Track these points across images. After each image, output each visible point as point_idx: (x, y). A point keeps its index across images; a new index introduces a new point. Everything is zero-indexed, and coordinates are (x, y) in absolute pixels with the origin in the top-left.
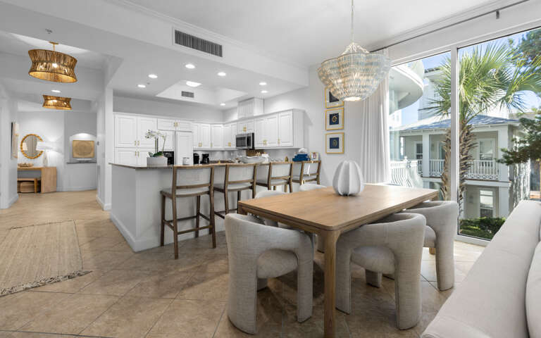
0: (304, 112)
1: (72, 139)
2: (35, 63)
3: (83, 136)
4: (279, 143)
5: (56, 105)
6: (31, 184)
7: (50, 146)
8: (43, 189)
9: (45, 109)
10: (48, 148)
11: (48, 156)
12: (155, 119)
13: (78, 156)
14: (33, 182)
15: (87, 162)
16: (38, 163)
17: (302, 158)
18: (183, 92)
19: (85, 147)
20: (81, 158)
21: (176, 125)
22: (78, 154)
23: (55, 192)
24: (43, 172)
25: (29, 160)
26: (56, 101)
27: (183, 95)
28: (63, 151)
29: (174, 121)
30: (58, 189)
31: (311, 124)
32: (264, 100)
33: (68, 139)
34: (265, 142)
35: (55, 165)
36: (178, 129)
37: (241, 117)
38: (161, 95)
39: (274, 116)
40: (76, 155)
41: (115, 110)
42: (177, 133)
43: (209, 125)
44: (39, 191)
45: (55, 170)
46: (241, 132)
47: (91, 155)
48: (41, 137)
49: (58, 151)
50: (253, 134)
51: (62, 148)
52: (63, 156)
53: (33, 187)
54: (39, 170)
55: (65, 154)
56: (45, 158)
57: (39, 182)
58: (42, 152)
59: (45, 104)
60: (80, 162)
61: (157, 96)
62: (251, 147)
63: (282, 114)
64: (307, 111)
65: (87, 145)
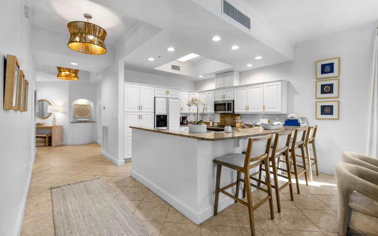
0: (288, 83)
1: (74, 103)
2: (74, 35)
3: (82, 102)
4: (264, 109)
5: (67, 76)
6: (44, 140)
7: (58, 109)
8: (53, 144)
9: (59, 79)
10: (57, 111)
11: (56, 118)
12: (153, 88)
13: (78, 117)
14: (45, 137)
15: (86, 122)
16: (48, 123)
17: (292, 123)
18: (173, 66)
19: (84, 110)
20: (80, 118)
21: (167, 93)
22: (78, 115)
23: (62, 145)
24: (53, 129)
25: (41, 120)
26: (67, 73)
27: (172, 69)
28: (68, 113)
29: (166, 90)
30: (64, 143)
31: (297, 93)
32: (240, 73)
33: (72, 103)
34: (247, 108)
35: (61, 124)
36: (169, 96)
37: (218, 87)
38: (158, 68)
39: (259, 86)
40: (76, 116)
41: (125, 80)
42: (170, 100)
43: (188, 93)
44: (50, 144)
45: (61, 128)
46: (220, 100)
47: (88, 116)
48: (50, 102)
49: (65, 113)
50: (233, 101)
51: (67, 110)
52: (68, 117)
53: (46, 141)
54: (50, 128)
55: (69, 116)
56: (54, 119)
57: (50, 138)
58: (51, 113)
59: (59, 75)
60: (80, 122)
61: (156, 69)
62: (232, 112)
63: (268, 84)
64: (291, 81)
65: (84, 108)
